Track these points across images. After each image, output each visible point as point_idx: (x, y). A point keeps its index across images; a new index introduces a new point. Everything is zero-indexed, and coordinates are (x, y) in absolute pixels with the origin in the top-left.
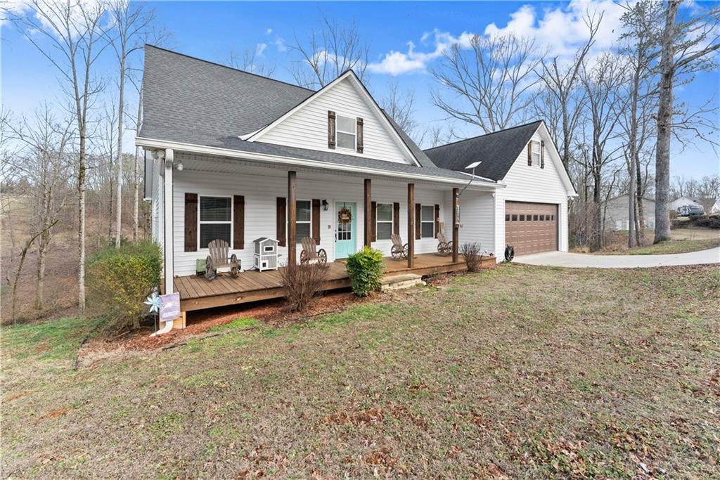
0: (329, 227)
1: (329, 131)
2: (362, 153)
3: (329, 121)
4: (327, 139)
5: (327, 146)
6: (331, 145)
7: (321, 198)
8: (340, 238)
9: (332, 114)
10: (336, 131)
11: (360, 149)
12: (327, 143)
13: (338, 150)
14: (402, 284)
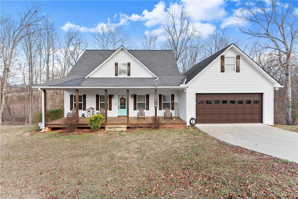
0: (116, 104)
1: (115, 70)
2: (130, 76)
3: (115, 66)
4: (115, 73)
5: (115, 75)
6: (116, 75)
7: (112, 94)
8: (121, 108)
9: (116, 64)
10: (118, 69)
11: (129, 75)
12: (115, 74)
13: (119, 76)
14: (116, 129)
